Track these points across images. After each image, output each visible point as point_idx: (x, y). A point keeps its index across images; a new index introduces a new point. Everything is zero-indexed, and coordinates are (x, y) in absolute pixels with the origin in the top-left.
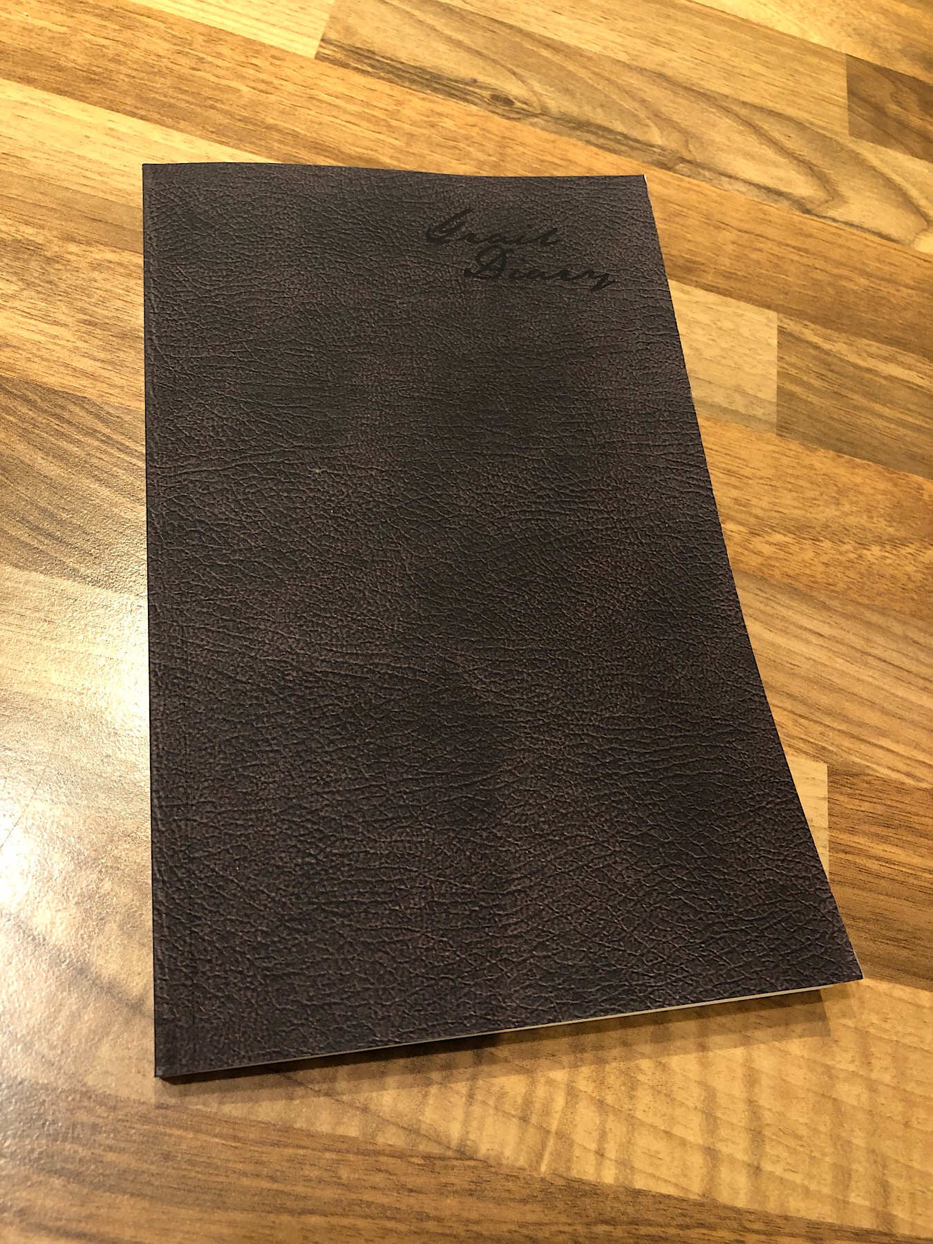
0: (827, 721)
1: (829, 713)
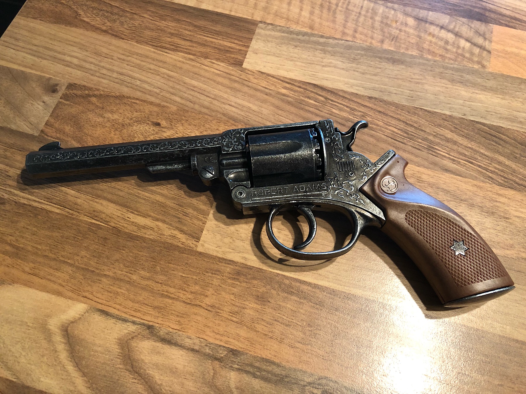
0: (237, 79)
1: (236, 81)
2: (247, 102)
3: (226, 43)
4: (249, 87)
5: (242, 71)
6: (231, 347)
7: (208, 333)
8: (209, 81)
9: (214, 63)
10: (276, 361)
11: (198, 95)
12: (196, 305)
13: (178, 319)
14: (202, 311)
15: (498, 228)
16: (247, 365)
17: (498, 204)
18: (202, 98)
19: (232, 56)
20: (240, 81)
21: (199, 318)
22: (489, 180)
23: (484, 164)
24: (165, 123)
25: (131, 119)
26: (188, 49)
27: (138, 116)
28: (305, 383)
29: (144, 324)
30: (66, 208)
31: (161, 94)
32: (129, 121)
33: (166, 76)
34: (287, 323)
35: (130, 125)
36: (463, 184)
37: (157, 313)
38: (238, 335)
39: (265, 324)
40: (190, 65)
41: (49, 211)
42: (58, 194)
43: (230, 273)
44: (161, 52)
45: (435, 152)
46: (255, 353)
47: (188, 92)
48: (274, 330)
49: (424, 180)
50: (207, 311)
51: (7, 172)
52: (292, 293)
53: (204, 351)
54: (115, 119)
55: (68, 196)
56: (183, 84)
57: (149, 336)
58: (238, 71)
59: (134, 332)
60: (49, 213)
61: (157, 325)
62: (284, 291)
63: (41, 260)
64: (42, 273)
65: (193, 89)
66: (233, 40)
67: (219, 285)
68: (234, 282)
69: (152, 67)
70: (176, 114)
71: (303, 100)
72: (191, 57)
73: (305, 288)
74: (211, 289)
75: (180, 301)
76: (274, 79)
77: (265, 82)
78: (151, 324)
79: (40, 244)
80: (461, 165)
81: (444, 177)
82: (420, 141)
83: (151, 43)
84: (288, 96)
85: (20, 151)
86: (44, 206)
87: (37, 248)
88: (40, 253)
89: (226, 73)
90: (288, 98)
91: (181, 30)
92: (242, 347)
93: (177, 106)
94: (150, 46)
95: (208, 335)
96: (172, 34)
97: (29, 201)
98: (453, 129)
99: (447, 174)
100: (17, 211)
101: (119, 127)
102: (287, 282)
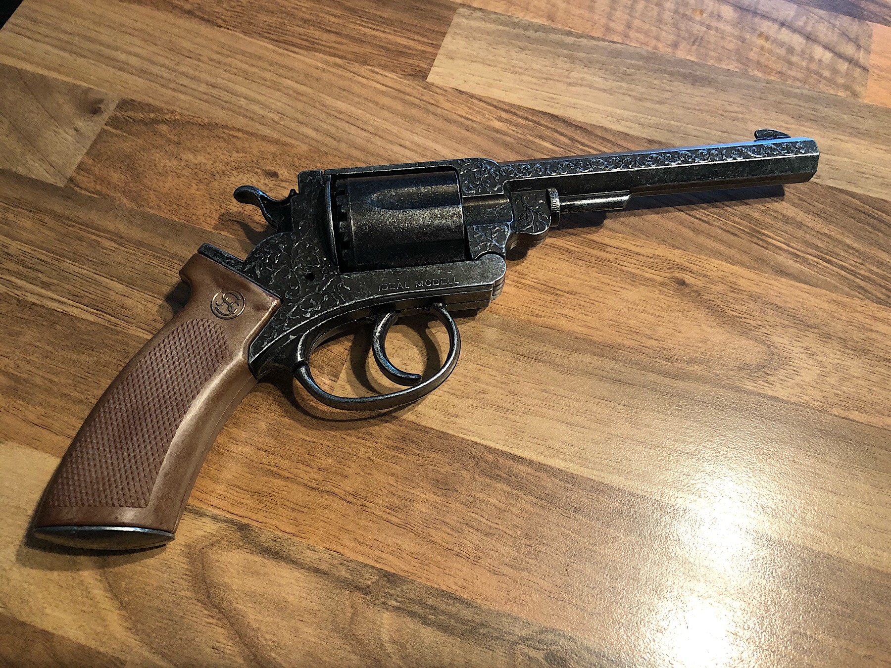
2: (433, 141)
3: (399, 40)
4: (436, 115)
5: (425, 89)
6: (385, 568)
7: (346, 542)
8: (366, 102)
9: (377, 73)
10: (466, 596)
11: (347, 127)
12: (327, 492)
13: (294, 515)
14: (336, 503)
15: (873, 377)
16: (413, 601)
17: (874, 335)
18: (353, 132)
19: (410, 61)
20: (421, 104)
21: (332, 515)
22: (859, 293)
23: (851, 265)
24: (286, 174)
25: (227, 164)
26: (334, 48)
27: (239, 159)
28: (516, 639)
29: (232, 522)
30: (105, 313)
31: (282, 123)
32: (223, 168)
33: (291, 92)
34: (488, 530)
35: (224, 174)
36: (812, 299)
37: (257, 502)
38: (399, 547)
39: (449, 531)
40: (334, 74)
41: (76, 318)
42: (92, 289)
43: (389, 439)
44: (286, 52)
45: (762, 240)
46: (428, 580)
47: (329, 121)
48: (463, 541)
49: (741, 288)
50: (345, 503)
51: (7, 247)
52: (498, 479)
53: (338, 574)
54: (200, 164)
55: (111, 292)
56: (321, 107)
57: (241, 543)
58: (419, 88)
59: (215, 535)
60: (75, 321)
61: (255, 524)
62: (483, 473)
63: (57, 401)
64: (57, 426)
65: (338, 115)
66: (411, 35)
67: (369, 458)
68: (396, 454)
69: (268, 75)
70: (306, 158)
71: (531, 142)
72: (338, 61)
73: (521, 469)
74: (353, 465)
75: (299, 483)
76: (481, 104)
77: (465, 108)
78: (245, 521)
79: (56, 374)
80: (810, 264)
81: (779, 285)
82: (737, 219)
83: (269, 35)
84: (505, 134)
85: (31, 211)
86: (68, 309)
87: (51, 381)
88: (55, 389)
89: (396, 90)
90: (504, 137)
91: (321, 15)
92: (405, 568)
93: (309, 145)
94: (266, 40)
95: (345, 546)
96: (306, 21)
97: (41, 299)
98: (797, 201)
99: (783, 280)
100: (19, 315)
101: (205, 176)
102: (490, 457)
